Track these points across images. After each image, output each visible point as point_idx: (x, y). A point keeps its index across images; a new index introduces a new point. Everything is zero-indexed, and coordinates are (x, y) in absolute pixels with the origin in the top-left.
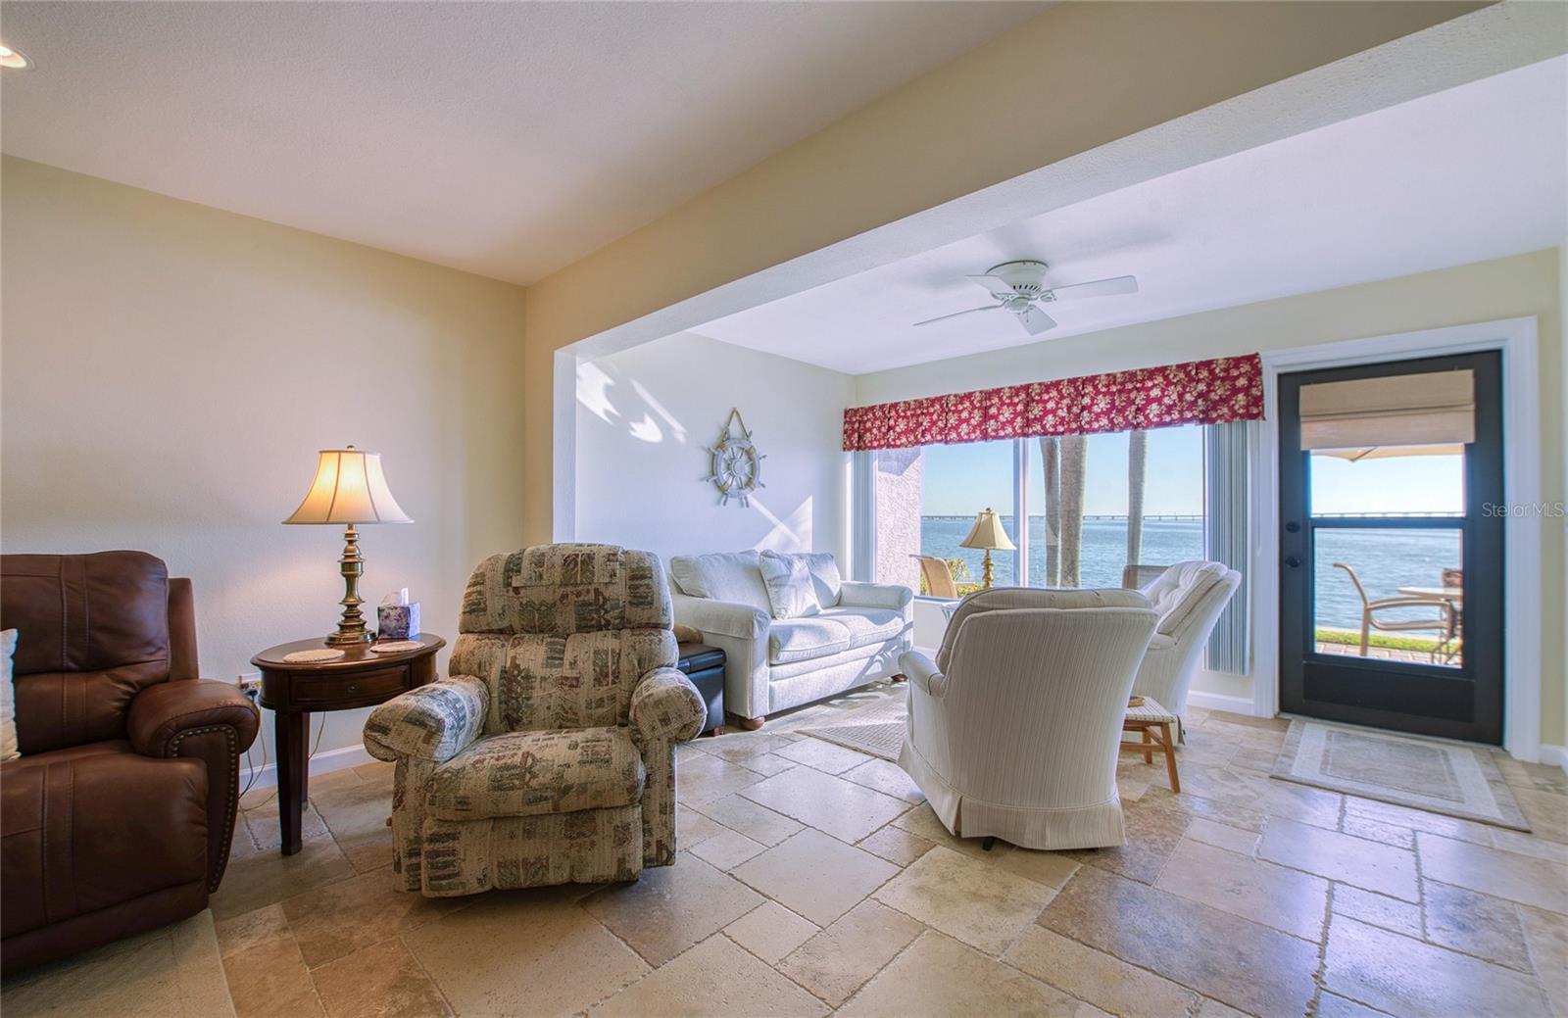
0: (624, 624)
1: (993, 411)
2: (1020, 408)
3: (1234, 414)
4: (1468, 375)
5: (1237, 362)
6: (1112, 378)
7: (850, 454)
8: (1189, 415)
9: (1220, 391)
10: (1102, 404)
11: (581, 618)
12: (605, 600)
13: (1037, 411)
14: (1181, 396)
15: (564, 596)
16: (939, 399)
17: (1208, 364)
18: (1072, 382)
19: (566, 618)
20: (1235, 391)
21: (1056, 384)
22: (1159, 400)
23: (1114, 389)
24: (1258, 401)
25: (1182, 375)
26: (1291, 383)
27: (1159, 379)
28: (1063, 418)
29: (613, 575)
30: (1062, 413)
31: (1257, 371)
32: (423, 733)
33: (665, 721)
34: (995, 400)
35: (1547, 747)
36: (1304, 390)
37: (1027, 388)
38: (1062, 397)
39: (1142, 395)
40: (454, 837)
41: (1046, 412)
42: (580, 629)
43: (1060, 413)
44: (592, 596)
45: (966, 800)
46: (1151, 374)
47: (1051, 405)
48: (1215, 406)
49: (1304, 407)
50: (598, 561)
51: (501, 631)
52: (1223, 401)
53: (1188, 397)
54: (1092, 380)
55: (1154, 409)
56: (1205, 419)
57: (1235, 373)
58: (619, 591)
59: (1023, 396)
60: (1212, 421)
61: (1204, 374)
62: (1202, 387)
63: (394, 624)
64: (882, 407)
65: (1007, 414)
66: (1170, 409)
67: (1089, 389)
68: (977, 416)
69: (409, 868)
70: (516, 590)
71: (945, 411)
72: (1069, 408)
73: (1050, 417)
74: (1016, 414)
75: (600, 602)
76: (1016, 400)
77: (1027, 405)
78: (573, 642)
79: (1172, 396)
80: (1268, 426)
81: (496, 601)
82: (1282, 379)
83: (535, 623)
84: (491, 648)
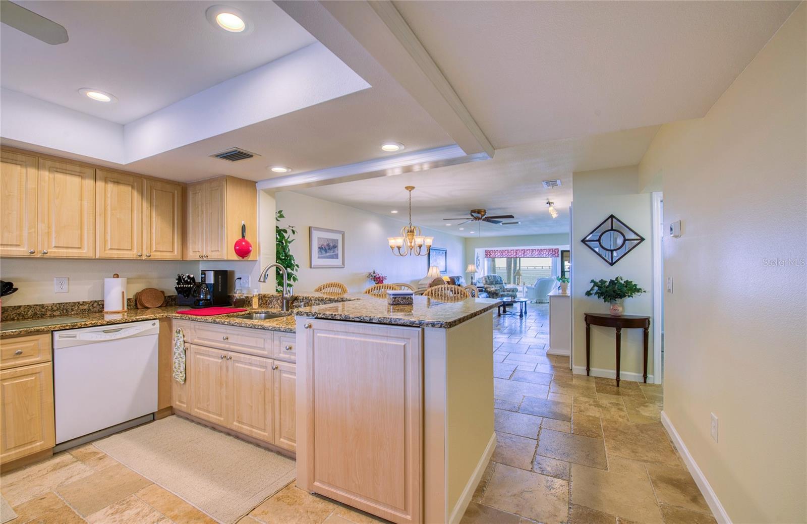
0: (500, 284)
3: (556, 256)
5: (556, 249)
7: (486, 259)
8: (550, 256)
9: (554, 253)
10: (537, 253)
11: (496, 283)
13: (526, 254)
15: (494, 281)
16: (507, 250)
17: (553, 250)
19: (494, 283)
20: (556, 253)
21: (529, 250)
23: (538, 251)
24: (558, 255)
25: (549, 250)
29: (498, 278)
31: (558, 251)
36: (564, 253)
37: (524, 250)
38: (530, 252)
39: (543, 253)
43: (530, 255)
46: (544, 250)
49: (564, 255)
50: (497, 276)
51: (489, 284)
52: (554, 254)
53: (549, 254)
54: (535, 250)
55: (544, 255)
57: (556, 251)
58: (499, 280)
60: (553, 257)
62: (551, 252)
63: (476, 283)
65: (520, 254)
66: (547, 255)
68: (515, 254)
71: (508, 252)
73: (528, 255)
75: (497, 281)
78: (496, 285)
79: (547, 253)
80: (560, 258)
81: (488, 281)
82: (561, 251)
83: (491, 283)
84: (489, 286)
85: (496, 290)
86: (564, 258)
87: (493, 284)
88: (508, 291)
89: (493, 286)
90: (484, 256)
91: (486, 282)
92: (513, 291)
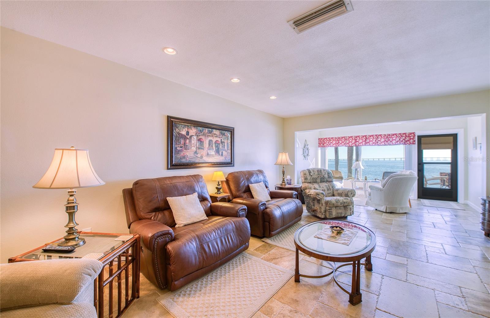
0: (327, 181)
1: (358, 140)
2: (364, 140)
3: (410, 143)
4: (452, 137)
5: (411, 134)
6: (385, 135)
7: (320, 148)
8: (401, 143)
9: (407, 139)
10: (383, 140)
11: (321, 180)
12: (325, 177)
13: (368, 141)
14: (400, 139)
15: (318, 177)
16: (344, 137)
17: (405, 134)
18: (376, 135)
19: (319, 180)
20: (411, 139)
21: (373, 136)
22: (395, 140)
23: (385, 137)
24: (415, 141)
25: (400, 135)
26: (420, 137)
27: (395, 136)
28: (374, 143)
29: (325, 173)
30: (374, 141)
31: (414, 136)
32: (323, 195)
33: (352, 194)
34: (358, 138)
35: (466, 201)
36: (422, 139)
37: (366, 136)
38: (374, 138)
39: (391, 139)
40: (332, 209)
41: (370, 141)
42: (320, 182)
43: (373, 141)
44: (322, 177)
45: (388, 206)
46: (393, 135)
47: (371, 140)
48: (406, 141)
49: (422, 142)
50: (322, 171)
51: (309, 183)
52: (408, 141)
53: (401, 140)
54: (381, 135)
55: (394, 142)
56: (405, 144)
57: (410, 135)
58: (326, 176)
59: (365, 137)
60: (406, 144)
61: (404, 135)
62: (404, 138)
63: (289, 182)
64: (329, 138)
66: (397, 142)
67: (380, 137)
68: (354, 141)
69: (324, 214)
70: (311, 176)
71: (346, 140)
72: (376, 141)
73: (371, 142)
74: (363, 141)
75: (324, 178)
76: (363, 138)
77: (366, 139)
78: (321, 184)
79: (398, 139)
80: (416, 146)
81: (309, 178)
82: (418, 136)
83: (314, 181)
84: (310, 185)
85: (317, 194)
86: (423, 146)
87: (316, 182)
88: (340, 195)
89: (316, 186)
90: (317, 144)
91: (306, 179)
92: (347, 195)
